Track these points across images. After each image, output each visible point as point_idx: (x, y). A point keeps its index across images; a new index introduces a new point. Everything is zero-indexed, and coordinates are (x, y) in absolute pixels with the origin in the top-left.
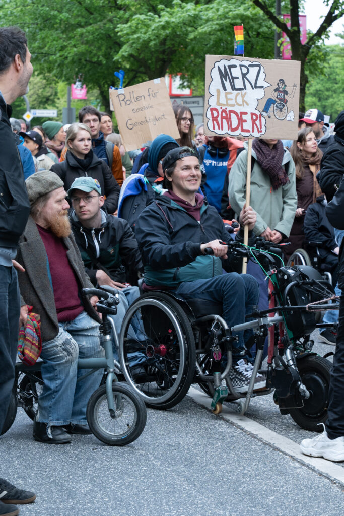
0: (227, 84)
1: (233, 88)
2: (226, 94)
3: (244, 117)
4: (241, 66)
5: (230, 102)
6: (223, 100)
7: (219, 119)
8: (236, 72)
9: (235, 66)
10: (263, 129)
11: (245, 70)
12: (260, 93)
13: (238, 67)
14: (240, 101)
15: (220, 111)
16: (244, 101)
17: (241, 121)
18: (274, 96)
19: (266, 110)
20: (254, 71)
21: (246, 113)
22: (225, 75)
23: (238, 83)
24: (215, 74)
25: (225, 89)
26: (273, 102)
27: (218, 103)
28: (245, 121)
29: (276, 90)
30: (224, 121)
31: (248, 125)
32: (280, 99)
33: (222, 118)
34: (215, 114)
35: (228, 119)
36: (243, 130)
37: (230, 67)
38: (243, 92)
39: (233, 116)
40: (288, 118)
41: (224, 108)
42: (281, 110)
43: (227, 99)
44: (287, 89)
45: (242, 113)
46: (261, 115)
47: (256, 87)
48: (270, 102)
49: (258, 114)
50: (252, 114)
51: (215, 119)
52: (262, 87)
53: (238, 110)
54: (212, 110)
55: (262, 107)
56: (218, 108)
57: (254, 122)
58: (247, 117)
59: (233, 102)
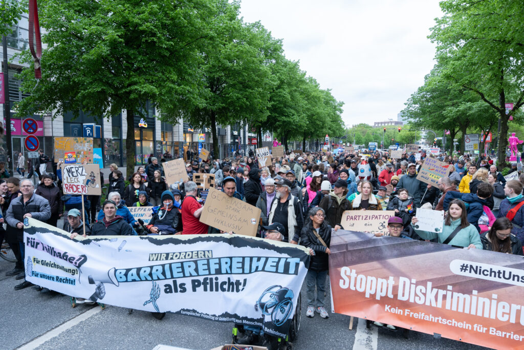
0: (70, 174)
1: (73, 176)
2: (70, 178)
3: (79, 187)
4: (75, 167)
6: (69, 181)
8: (73, 170)
9: (73, 168)
10: (87, 191)
11: (77, 169)
12: (84, 178)
14: (76, 181)
16: (78, 181)
17: (77, 189)
18: (90, 178)
19: (87, 184)
20: (80, 169)
21: (79, 185)
22: (69, 171)
23: (75, 174)
24: (65, 171)
25: (70, 176)
26: (90, 181)
27: (68, 182)
29: (90, 176)
31: (80, 190)
32: (92, 180)
33: (70, 187)
34: (67, 186)
35: (72, 188)
37: (71, 168)
38: (77, 177)
39: (74, 186)
40: (97, 187)
41: (70, 184)
42: (93, 184)
43: (71, 180)
45: (77, 186)
46: (85, 186)
47: (82, 175)
48: (88, 181)
50: (82, 186)
51: (67, 188)
52: (84, 175)
53: (76, 184)
54: (65, 185)
55: (85, 183)
56: (68, 184)
57: (82, 189)
58: (80, 187)
59: (73, 181)
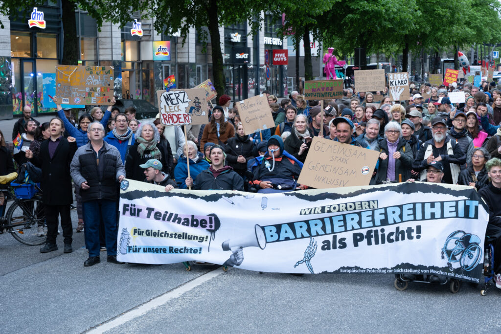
0: (169, 102)
1: (172, 104)
2: (169, 107)
3: (180, 116)
4: (175, 94)
5: (171, 110)
6: (168, 110)
7: (167, 119)
8: (173, 97)
9: (172, 94)
10: (190, 121)
11: (177, 95)
12: (186, 105)
13: (174, 94)
14: (177, 110)
15: (167, 115)
16: (178, 109)
17: (178, 118)
18: (194, 105)
19: (191, 112)
20: (181, 95)
21: (180, 115)
22: (167, 98)
23: (175, 102)
24: (163, 99)
25: (168, 105)
26: (194, 108)
27: (166, 111)
28: (181, 118)
29: (194, 102)
30: (170, 119)
31: (182, 120)
32: (197, 106)
33: (169, 118)
34: (165, 116)
35: (172, 118)
36: (180, 122)
37: (169, 95)
38: (178, 105)
39: (174, 117)
40: (202, 115)
41: (169, 113)
42: (198, 111)
43: (170, 109)
44: (200, 101)
45: (178, 115)
46: (188, 114)
47: (184, 102)
48: (192, 108)
49: (187, 114)
50: (184, 115)
51: (165, 119)
52: (187, 102)
53: (176, 113)
54: (163, 115)
55: (188, 111)
56: (166, 114)
57: (185, 118)
58: (182, 116)
59: (173, 110)
